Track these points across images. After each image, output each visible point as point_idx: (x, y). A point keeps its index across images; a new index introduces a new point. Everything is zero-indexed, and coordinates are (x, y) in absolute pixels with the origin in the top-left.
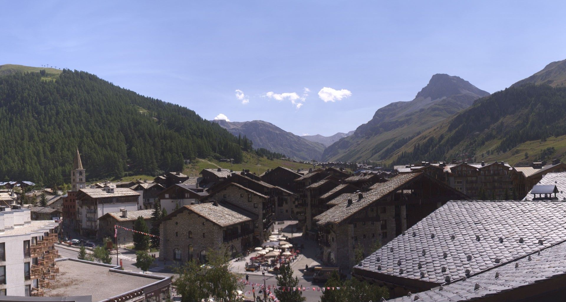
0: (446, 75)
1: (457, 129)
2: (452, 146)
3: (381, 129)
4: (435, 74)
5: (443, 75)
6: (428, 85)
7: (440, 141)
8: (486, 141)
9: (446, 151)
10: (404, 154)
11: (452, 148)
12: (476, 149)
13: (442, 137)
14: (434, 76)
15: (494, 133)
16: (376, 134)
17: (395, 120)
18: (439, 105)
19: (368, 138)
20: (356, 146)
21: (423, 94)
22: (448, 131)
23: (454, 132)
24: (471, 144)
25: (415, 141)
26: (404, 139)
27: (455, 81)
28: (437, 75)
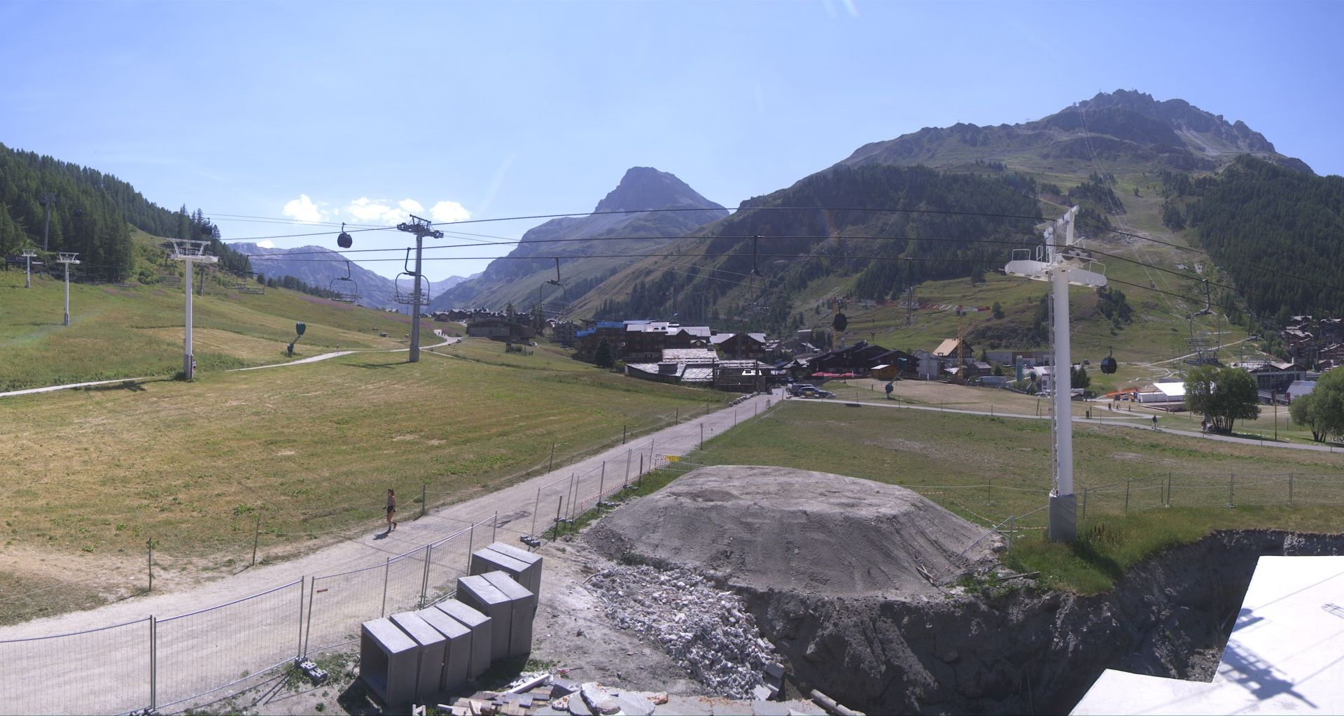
0: (653, 169)
1: (730, 253)
2: (724, 289)
3: (535, 265)
4: (631, 167)
5: (646, 169)
6: (618, 187)
7: (690, 279)
8: (809, 280)
9: (711, 300)
10: (608, 306)
11: (723, 294)
12: (789, 296)
13: (694, 270)
14: (629, 171)
15: (825, 262)
16: (525, 274)
17: (560, 249)
18: (647, 221)
19: (510, 281)
20: (489, 296)
21: (609, 204)
22: (705, 257)
23: (722, 259)
24: (772, 285)
25: (621, 282)
26: (586, 280)
27: (668, 181)
28: (636, 168)
